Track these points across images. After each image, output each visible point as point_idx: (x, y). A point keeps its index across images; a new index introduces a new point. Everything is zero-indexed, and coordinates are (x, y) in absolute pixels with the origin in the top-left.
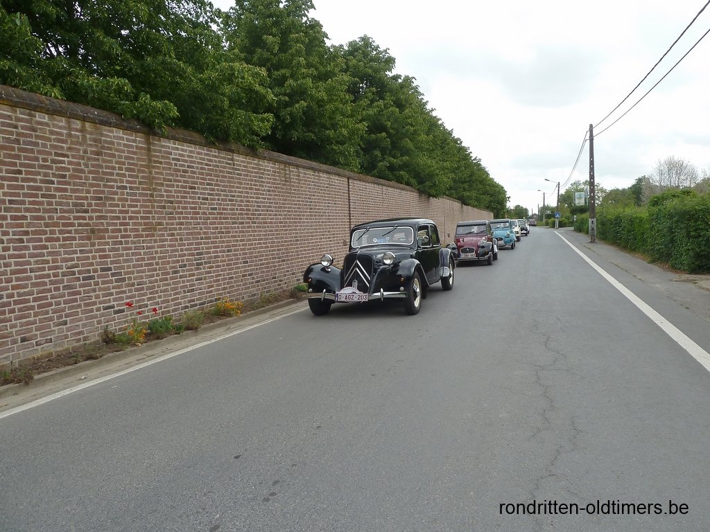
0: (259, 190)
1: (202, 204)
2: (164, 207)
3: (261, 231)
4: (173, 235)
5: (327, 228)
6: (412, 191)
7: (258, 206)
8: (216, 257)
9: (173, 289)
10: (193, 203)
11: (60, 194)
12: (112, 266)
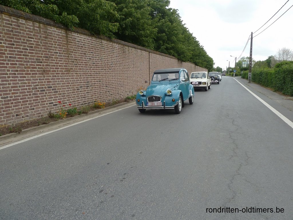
0: (112, 56)
1: (89, 61)
2: (73, 62)
3: (113, 73)
4: (77, 74)
5: (140, 73)
6: (175, 59)
7: (112, 63)
8: (94, 84)
9: (77, 96)
10: (85, 60)
11: (31, 54)
12: (52, 86)
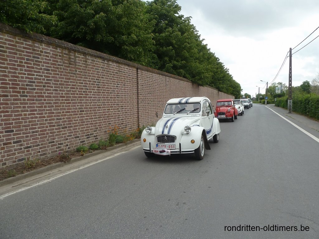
6: (188, 82)
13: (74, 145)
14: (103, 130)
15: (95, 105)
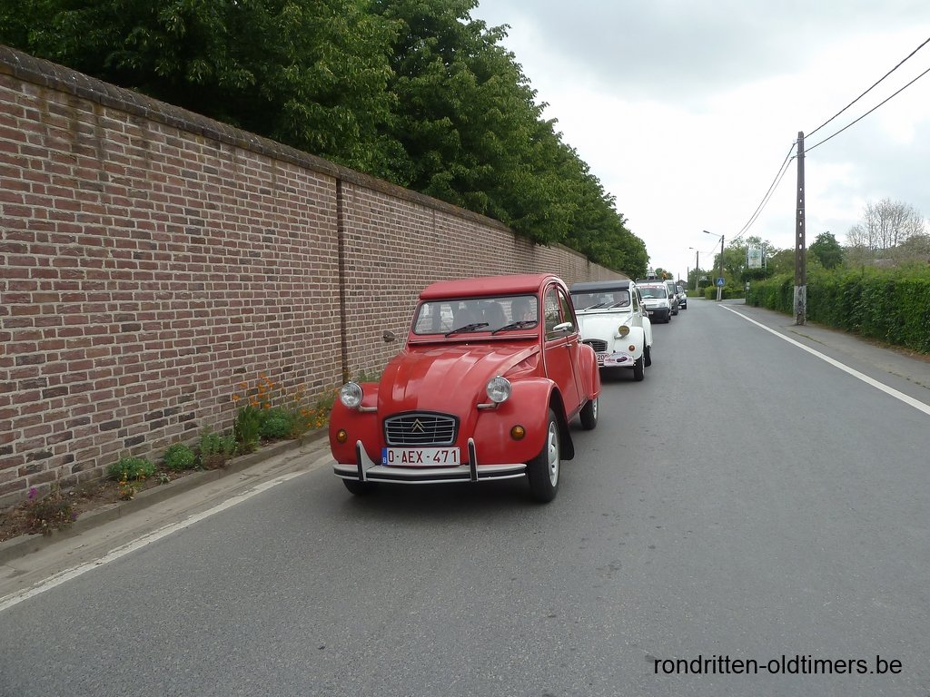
5: (261, 295)
6: (501, 229)
13: (101, 456)
14: (215, 393)
15: (185, 305)
